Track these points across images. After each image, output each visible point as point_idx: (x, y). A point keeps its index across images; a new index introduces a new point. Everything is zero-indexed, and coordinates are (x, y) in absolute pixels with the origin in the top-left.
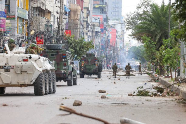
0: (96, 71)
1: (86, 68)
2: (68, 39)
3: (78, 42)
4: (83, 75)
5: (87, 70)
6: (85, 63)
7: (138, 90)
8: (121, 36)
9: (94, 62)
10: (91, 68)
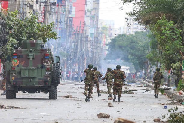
0: (46, 82)
1: (22, 75)
2: (6, 19)
3: (25, 25)
4: (13, 91)
5: (24, 80)
6: (20, 63)
7: (170, 113)
8: (93, 13)
9: (42, 61)
10: (35, 76)
